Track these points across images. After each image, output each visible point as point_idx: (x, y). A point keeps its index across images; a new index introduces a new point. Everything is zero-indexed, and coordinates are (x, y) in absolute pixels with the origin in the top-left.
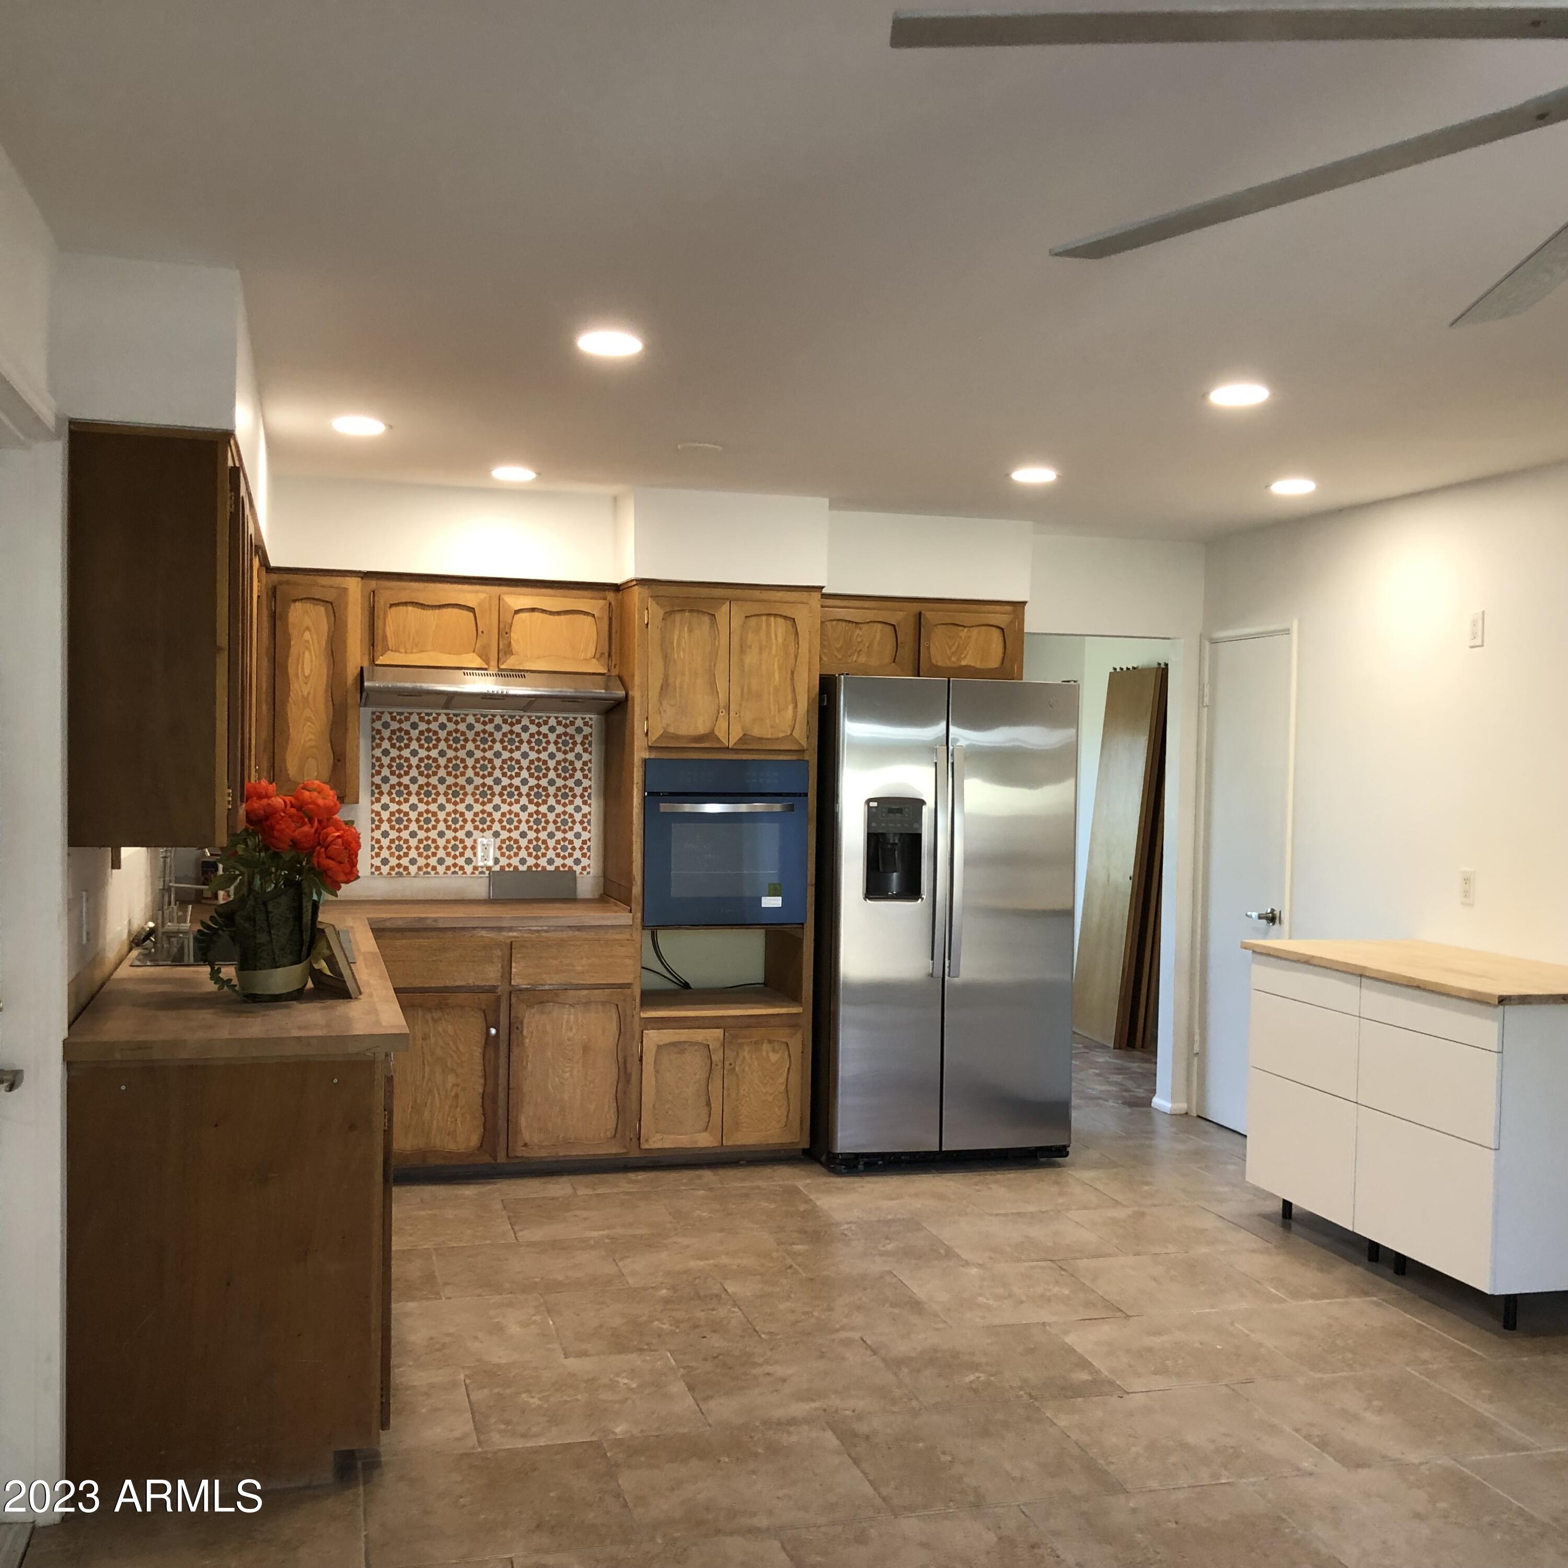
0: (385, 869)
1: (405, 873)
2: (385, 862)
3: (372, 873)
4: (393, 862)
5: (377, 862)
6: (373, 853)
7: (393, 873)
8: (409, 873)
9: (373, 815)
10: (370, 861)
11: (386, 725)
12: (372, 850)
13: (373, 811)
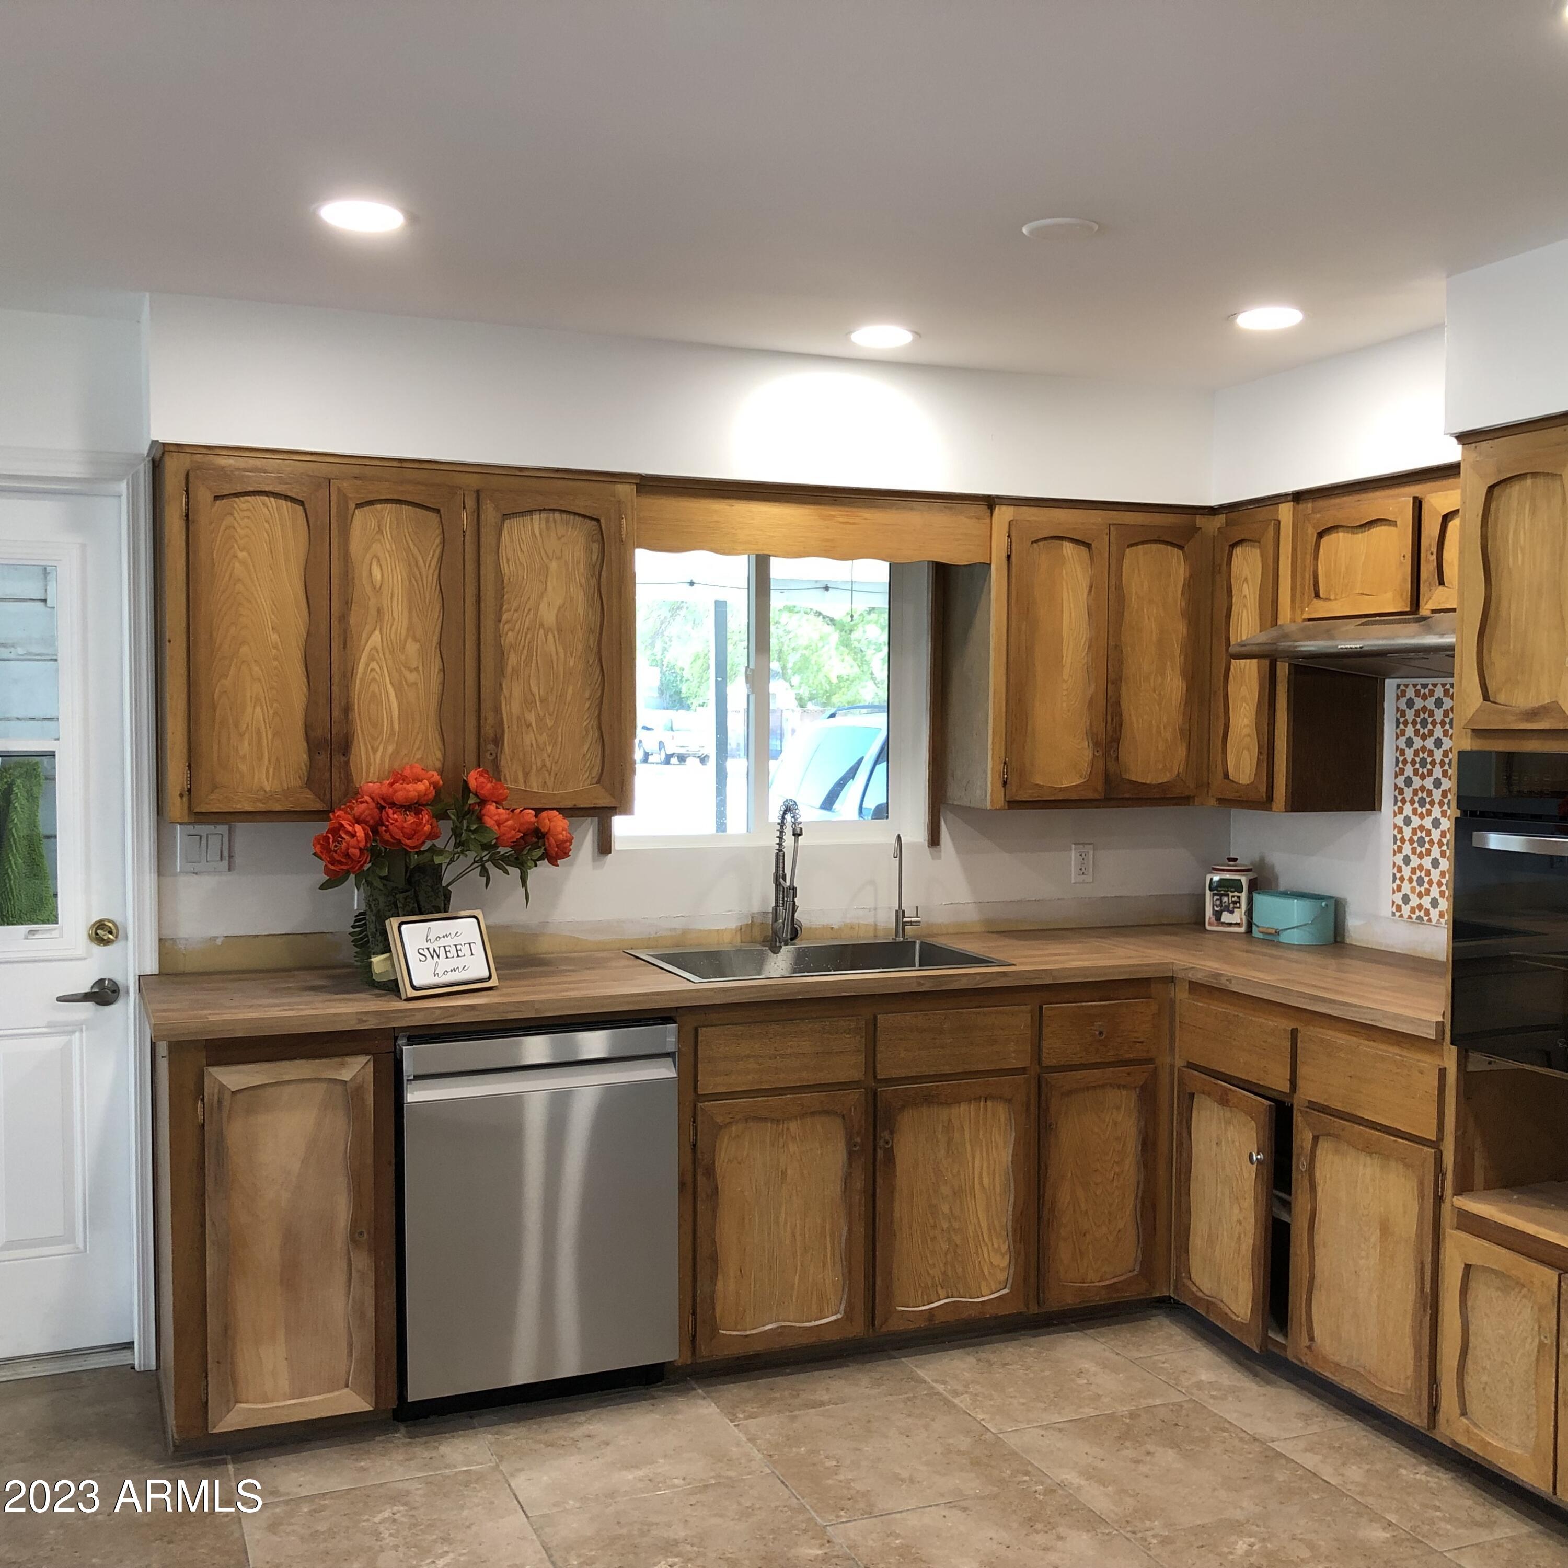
0: (1406, 910)
1: (1426, 918)
2: (1406, 899)
3: (1393, 914)
4: (1414, 901)
5: (1398, 898)
6: (1395, 886)
7: (1414, 916)
8: (1430, 920)
9: (1396, 832)
10: (1391, 897)
11: (1410, 703)
12: (1394, 881)
13: (1395, 826)
